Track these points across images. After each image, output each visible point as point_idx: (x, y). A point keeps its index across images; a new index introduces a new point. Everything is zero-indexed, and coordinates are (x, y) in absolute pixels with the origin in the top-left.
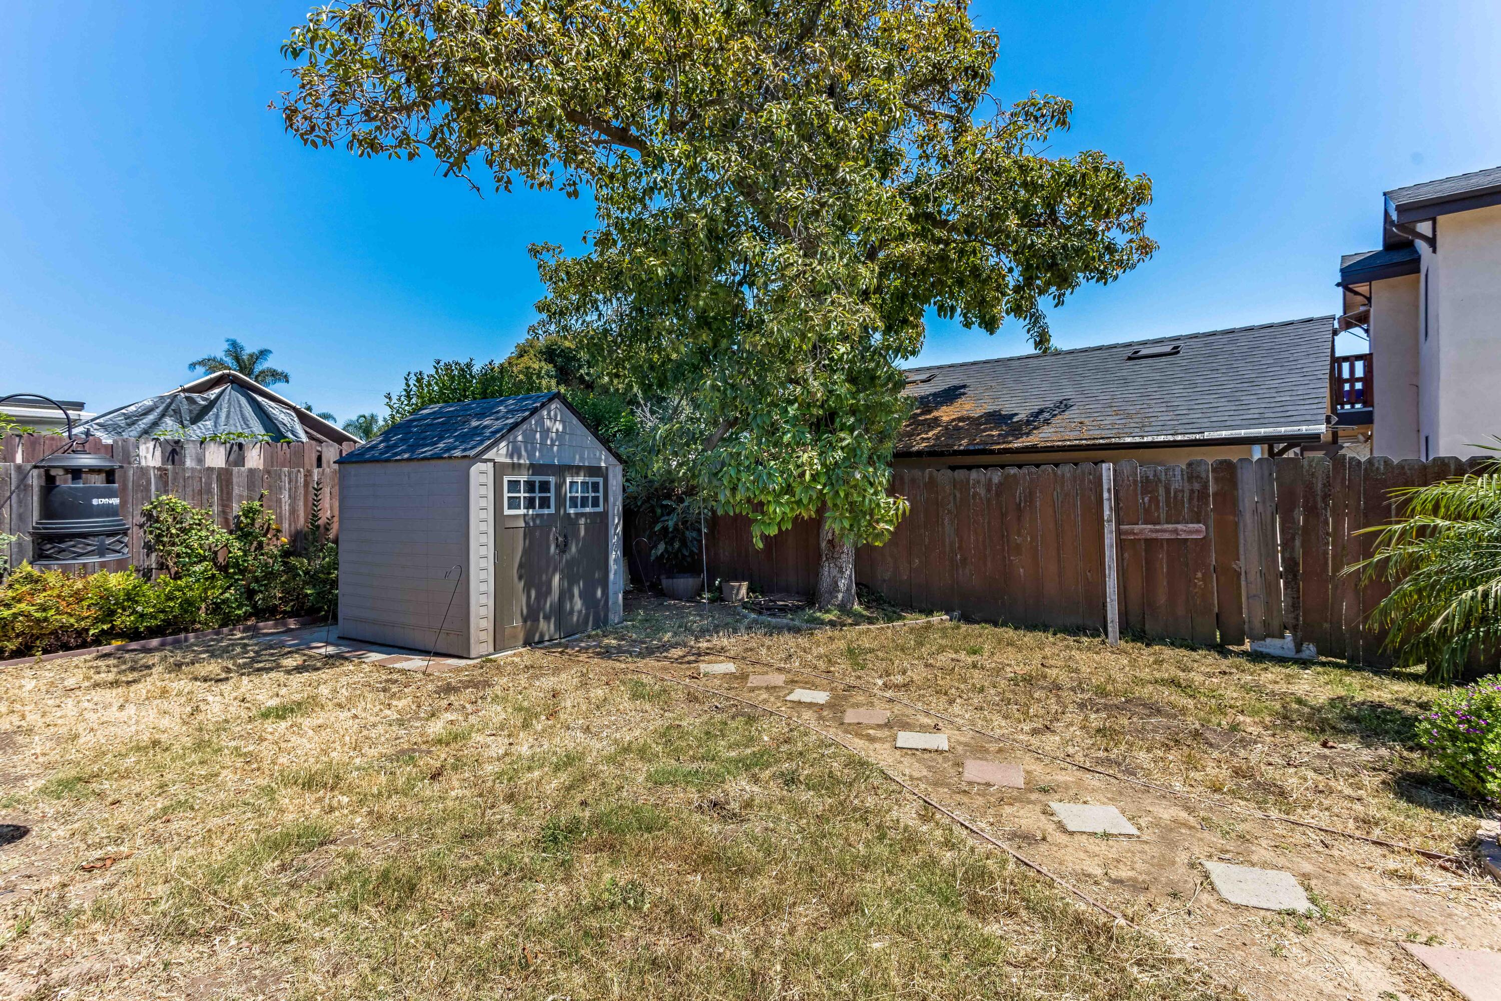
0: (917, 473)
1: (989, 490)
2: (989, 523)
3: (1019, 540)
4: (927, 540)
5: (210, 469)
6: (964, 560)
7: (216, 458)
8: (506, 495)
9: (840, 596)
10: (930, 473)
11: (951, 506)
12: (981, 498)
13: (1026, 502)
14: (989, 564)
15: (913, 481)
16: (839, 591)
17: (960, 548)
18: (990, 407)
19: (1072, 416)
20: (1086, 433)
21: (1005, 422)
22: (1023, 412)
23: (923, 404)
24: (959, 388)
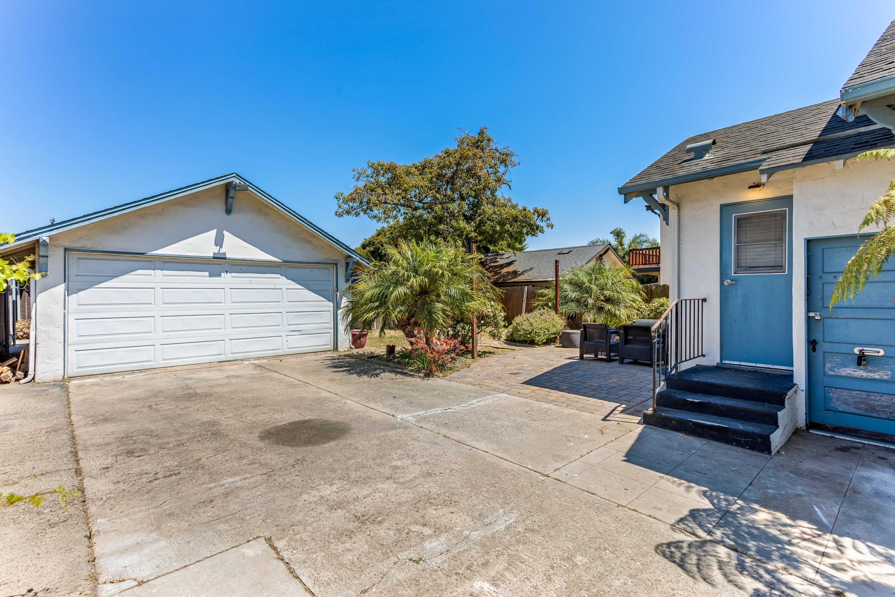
18: (515, 269)
19: (530, 273)
20: (528, 278)
21: (515, 273)
22: (521, 271)
23: (502, 266)
24: (514, 261)
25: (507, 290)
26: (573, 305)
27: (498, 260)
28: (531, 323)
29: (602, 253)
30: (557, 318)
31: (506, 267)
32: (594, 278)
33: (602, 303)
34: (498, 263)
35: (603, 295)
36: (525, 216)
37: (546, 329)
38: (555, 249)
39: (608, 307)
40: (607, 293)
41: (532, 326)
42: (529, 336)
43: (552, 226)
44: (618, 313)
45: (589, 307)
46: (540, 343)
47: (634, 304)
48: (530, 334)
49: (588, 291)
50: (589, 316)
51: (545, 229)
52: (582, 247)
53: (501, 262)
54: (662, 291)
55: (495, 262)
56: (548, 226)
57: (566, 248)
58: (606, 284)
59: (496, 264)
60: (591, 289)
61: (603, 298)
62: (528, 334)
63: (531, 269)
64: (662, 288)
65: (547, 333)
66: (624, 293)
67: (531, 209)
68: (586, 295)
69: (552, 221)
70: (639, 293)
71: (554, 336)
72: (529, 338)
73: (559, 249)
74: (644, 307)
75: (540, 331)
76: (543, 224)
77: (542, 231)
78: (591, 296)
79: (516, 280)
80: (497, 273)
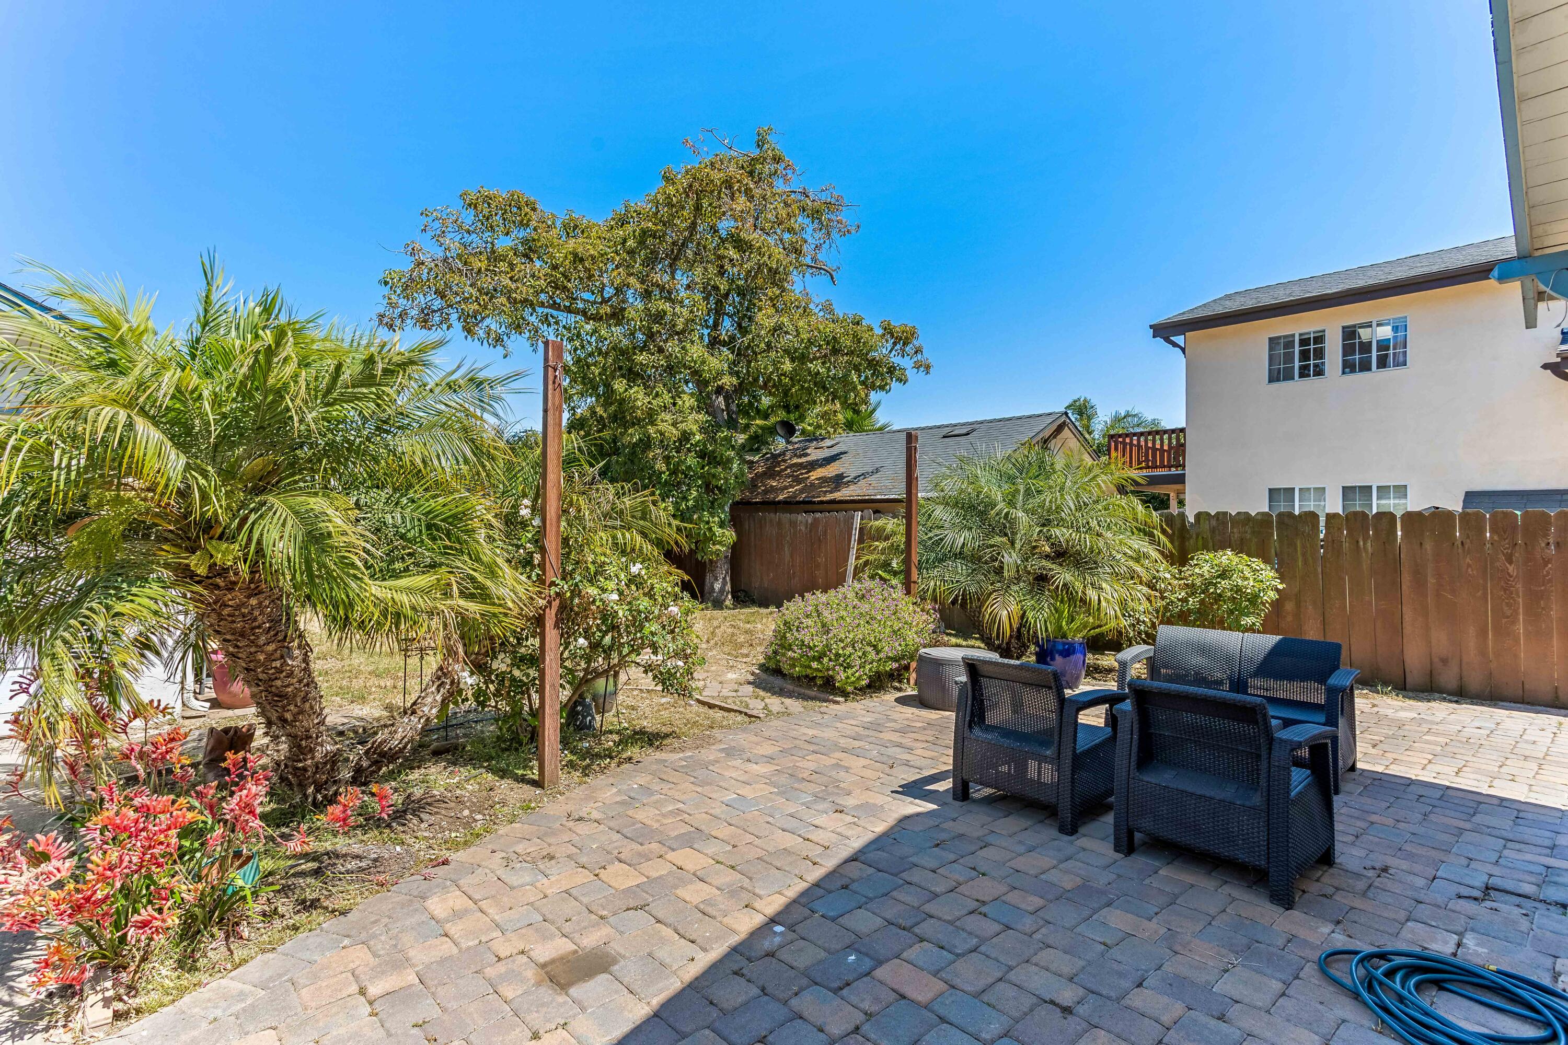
0: (771, 515)
1: (806, 529)
2: (806, 549)
4: (776, 562)
9: (715, 594)
10: (778, 516)
11: (788, 538)
12: (803, 534)
13: (823, 536)
16: (714, 591)
18: (842, 470)
19: (872, 479)
20: (865, 492)
21: (838, 481)
22: (853, 475)
23: (813, 466)
24: (842, 453)
25: (815, 519)
26: (961, 567)
27: (808, 451)
28: (824, 625)
29: (1047, 434)
30: (906, 606)
31: (821, 466)
32: (1022, 488)
33: (1044, 563)
34: (809, 458)
35: (1048, 539)
36: (857, 339)
37: (869, 644)
38: (939, 427)
39: (1064, 575)
40: (1060, 533)
41: (828, 632)
42: (815, 665)
43: (928, 368)
44: (1092, 594)
45: (1006, 574)
46: (850, 689)
47: (1138, 569)
48: (819, 659)
49: (1006, 528)
50: (1005, 605)
51: (910, 373)
52: (1000, 420)
53: (814, 454)
54: (1213, 531)
55: (800, 456)
56: (918, 366)
57: (964, 424)
58: (1059, 509)
59: (803, 460)
60: (1013, 522)
61: (1047, 549)
62: (814, 659)
63: (877, 470)
64: (1214, 523)
65: (872, 655)
66: (1109, 535)
67: (873, 322)
68: (998, 540)
69: (928, 355)
70: (1151, 535)
71: (895, 665)
72: (817, 670)
73: (947, 426)
74: (1168, 576)
75: (849, 650)
76: (906, 363)
77: (902, 380)
78: (1013, 543)
79: (837, 495)
80: (798, 481)
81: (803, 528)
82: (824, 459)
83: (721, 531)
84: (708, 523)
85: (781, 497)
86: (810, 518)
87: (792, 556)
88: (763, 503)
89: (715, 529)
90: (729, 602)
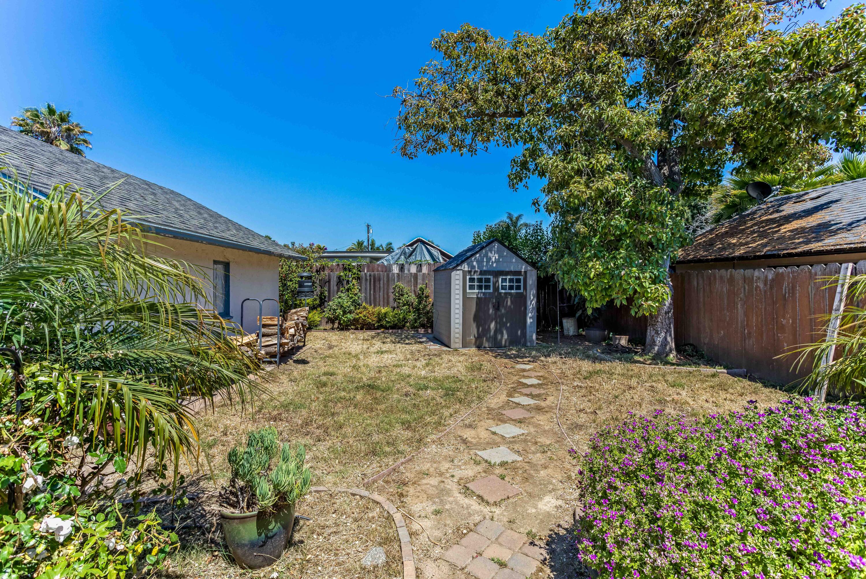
0: (723, 271)
1: (765, 284)
2: (765, 309)
3: (784, 322)
4: (728, 319)
5: (411, 273)
6: (749, 333)
7: (413, 269)
8: (468, 284)
9: (656, 348)
10: (731, 272)
11: (742, 295)
12: (760, 290)
13: (789, 293)
14: (764, 338)
15: (721, 277)
16: (655, 345)
17: (747, 325)
18: (830, 219)
21: (823, 230)
22: (846, 221)
23: (787, 219)
24: (832, 202)
25: (777, 275)
31: (797, 218)
34: (783, 213)
59: (776, 216)
79: (815, 246)
80: (763, 235)
81: (761, 285)
82: (804, 211)
83: (653, 287)
84: (637, 278)
85: (737, 254)
86: (771, 274)
87: (746, 314)
88: (716, 260)
89: (646, 285)
90: (672, 357)
